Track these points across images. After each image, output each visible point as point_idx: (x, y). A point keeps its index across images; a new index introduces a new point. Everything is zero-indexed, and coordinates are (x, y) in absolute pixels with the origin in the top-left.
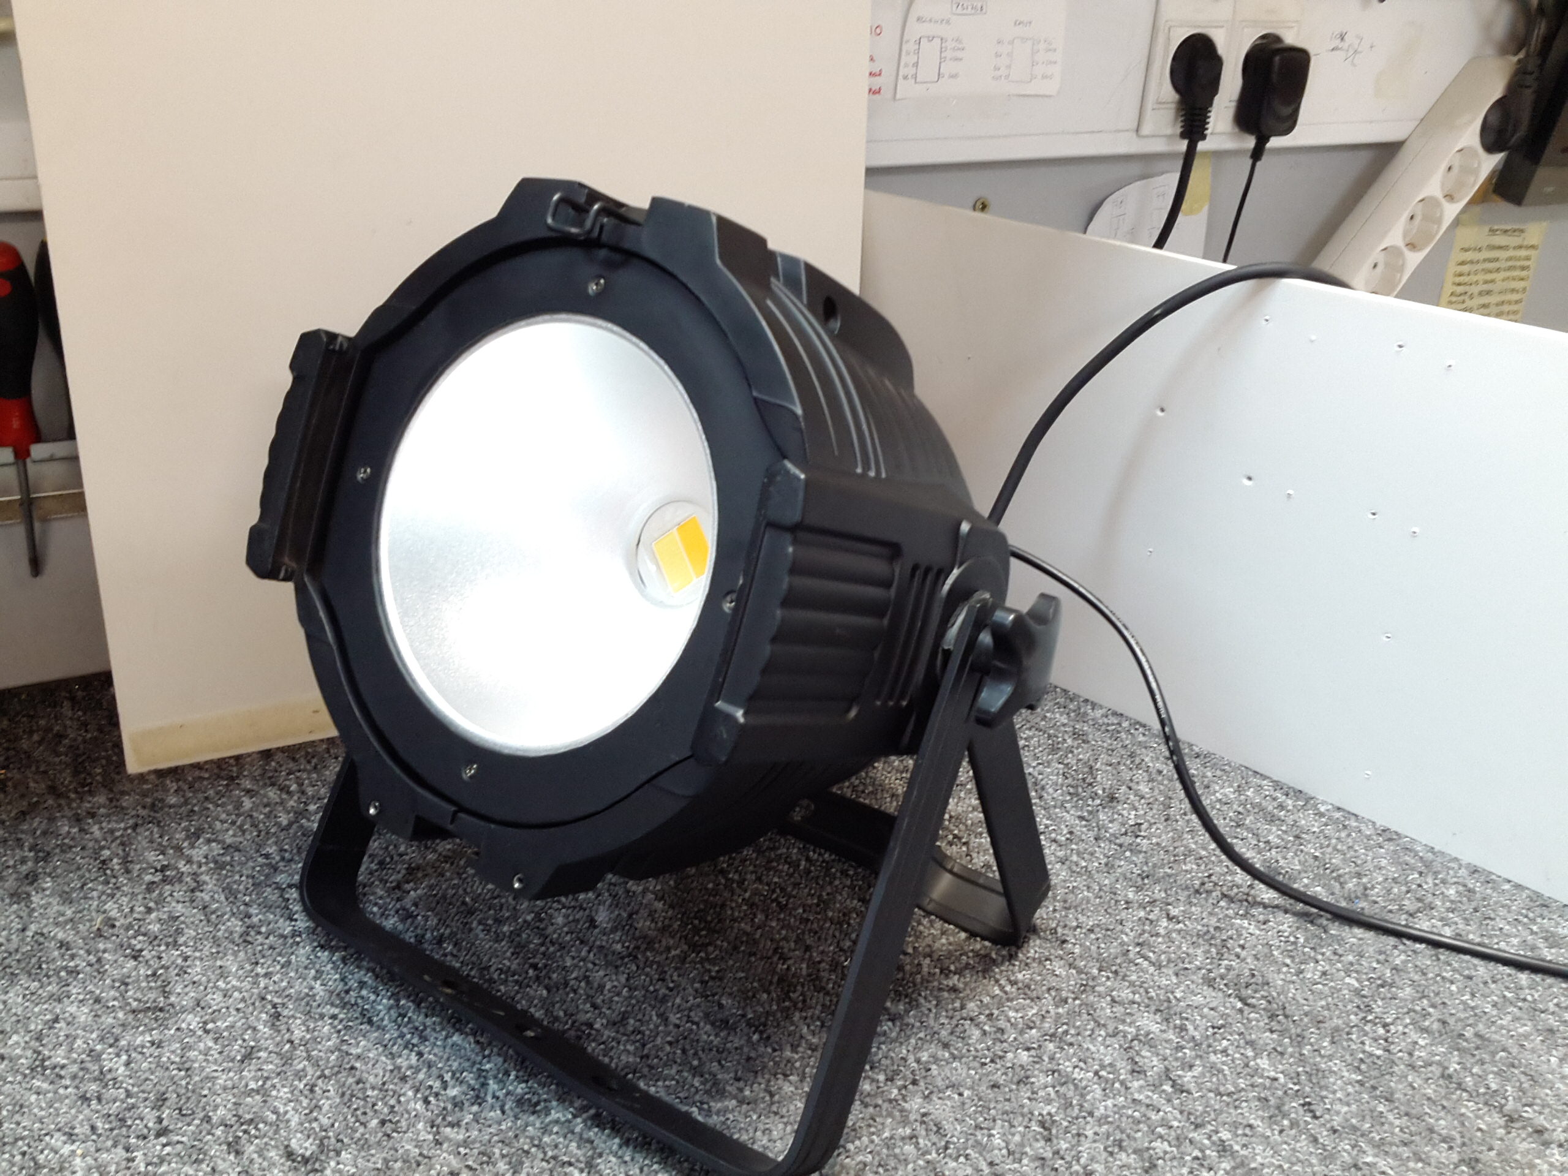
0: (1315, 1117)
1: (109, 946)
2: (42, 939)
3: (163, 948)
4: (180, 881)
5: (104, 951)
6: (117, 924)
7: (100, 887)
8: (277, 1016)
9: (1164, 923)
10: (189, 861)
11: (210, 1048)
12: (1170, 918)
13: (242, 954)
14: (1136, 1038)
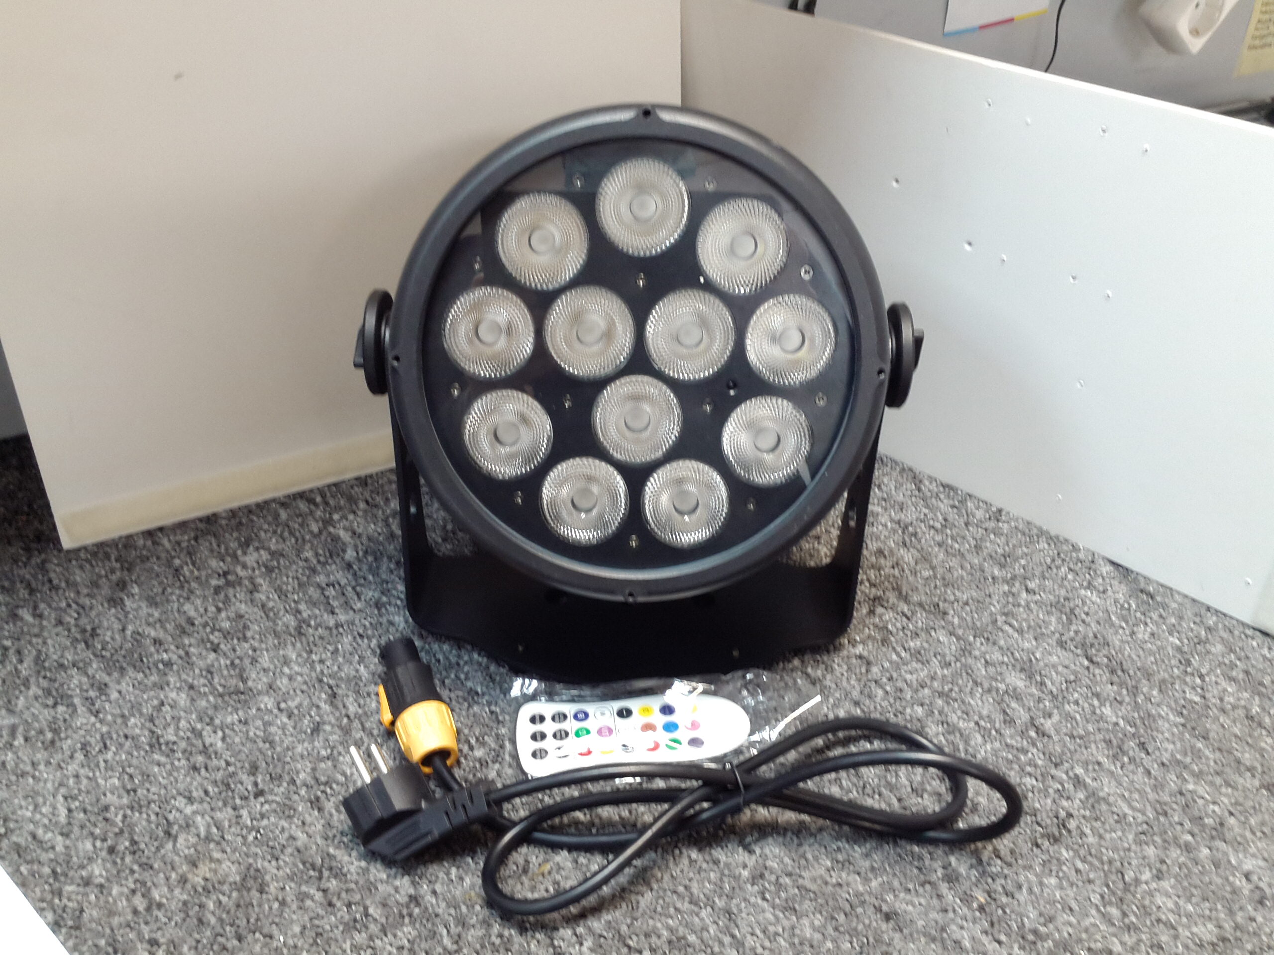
0: (1148, 753)
1: (193, 641)
2: (138, 637)
3: (235, 641)
4: (240, 584)
5: (190, 645)
6: (196, 622)
7: (177, 592)
8: (334, 695)
9: (1024, 594)
10: (245, 567)
11: (286, 724)
12: (1027, 590)
13: (298, 645)
14: (1007, 692)
